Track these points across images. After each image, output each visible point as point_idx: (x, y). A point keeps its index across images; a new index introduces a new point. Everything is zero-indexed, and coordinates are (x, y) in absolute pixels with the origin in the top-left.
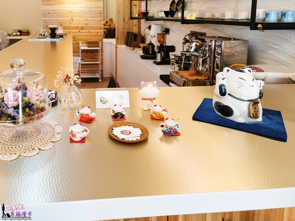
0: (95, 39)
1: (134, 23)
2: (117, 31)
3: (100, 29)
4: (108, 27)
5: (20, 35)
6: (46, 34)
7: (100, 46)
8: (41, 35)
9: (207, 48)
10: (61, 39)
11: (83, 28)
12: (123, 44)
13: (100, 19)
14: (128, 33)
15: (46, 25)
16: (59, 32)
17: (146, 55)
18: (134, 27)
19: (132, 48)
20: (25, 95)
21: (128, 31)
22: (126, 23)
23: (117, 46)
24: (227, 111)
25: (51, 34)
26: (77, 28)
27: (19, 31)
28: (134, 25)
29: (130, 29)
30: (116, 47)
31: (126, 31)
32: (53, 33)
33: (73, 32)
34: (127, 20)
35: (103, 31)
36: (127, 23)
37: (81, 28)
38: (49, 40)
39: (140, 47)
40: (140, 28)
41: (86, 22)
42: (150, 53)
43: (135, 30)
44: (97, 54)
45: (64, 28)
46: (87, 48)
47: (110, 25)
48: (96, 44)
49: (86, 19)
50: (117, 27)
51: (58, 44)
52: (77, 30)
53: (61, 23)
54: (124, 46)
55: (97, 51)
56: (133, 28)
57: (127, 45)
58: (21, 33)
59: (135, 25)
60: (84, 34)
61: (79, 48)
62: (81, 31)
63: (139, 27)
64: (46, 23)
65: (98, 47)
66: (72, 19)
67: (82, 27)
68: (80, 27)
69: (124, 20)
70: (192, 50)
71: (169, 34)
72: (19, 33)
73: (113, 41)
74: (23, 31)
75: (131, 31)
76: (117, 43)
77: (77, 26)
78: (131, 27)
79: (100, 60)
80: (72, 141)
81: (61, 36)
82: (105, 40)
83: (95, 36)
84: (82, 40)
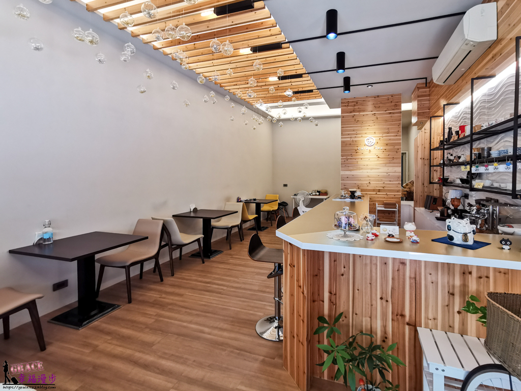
0: (393, 201)
1: (435, 188)
2: (416, 195)
3: (398, 191)
4: (408, 190)
5: (319, 195)
6: (347, 195)
7: (397, 207)
8: (343, 196)
9: (486, 212)
10: (359, 200)
12: (422, 207)
13: (398, 182)
14: (428, 196)
16: (358, 194)
17: (442, 217)
18: (435, 191)
19: (431, 211)
20: (348, 220)
21: (428, 194)
22: (425, 187)
23: (416, 208)
24: (451, 238)
25: (351, 196)
26: (374, 190)
27: (318, 192)
30: (414, 209)
31: (426, 194)
32: (353, 195)
33: (370, 194)
34: (426, 184)
35: (400, 193)
36: (427, 187)
38: (349, 200)
39: (438, 210)
41: (383, 186)
42: (445, 215)
43: (436, 194)
44: (394, 215)
45: (362, 191)
46: (383, 209)
47: (410, 188)
48: (393, 205)
49: (383, 182)
50: (416, 191)
51: (356, 203)
52: (374, 192)
53: (359, 187)
54: (423, 209)
55: (394, 212)
57: (426, 208)
58: (320, 193)
60: (381, 196)
61: (375, 208)
62: (378, 193)
63: (440, 191)
64: (344, 185)
65: (396, 208)
66: (369, 183)
67: (379, 190)
68: (376, 190)
69: (423, 184)
70: (474, 212)
71: (468, 199)
72: (318, 194)
73: (412, 203)
74: (322, 191)
75: (431, 194)
76: (415, 206)
78: (431, 191)
79: (397, 220)
80: (367, 239)
81: (359, 198)
82: (403, 203)
83: (392, 198)
84: (379, 201)
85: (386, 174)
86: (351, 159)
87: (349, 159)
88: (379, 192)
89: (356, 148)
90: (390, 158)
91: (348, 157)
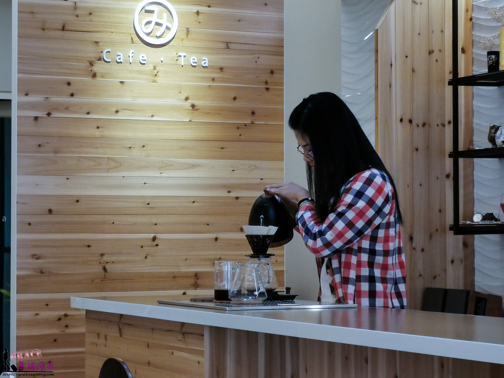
1: (450, 253)
11: (200, 282)
15: (34, 269)
18: (450, 268)
22: (419, 249)
26: (174, 280)
28: (449, 259)
29: (435, 277)
31: (420, 285)
34: (421, 238)
36: (423, 250)
37: (192, 281)
40: (470, 271)
49: (214, 236)
52: (172, 288)
53: (105, 258)
56: (445, 271)
59: (452, 262)
62: (192, 293)
63: (465, 268)
64: (37, 257)
66: (154, 239)
67: (196, 275)
68: (185, 276)
69: (411, 238)
75: (438, 284)
77: (174, 270)
78: (438, 270)
85: (223, 193)
86: (67, 108)
87: (58, 107)
88: (196, 286)
89: (90, 52)
90: (236, 112)
91: (55, 99)
